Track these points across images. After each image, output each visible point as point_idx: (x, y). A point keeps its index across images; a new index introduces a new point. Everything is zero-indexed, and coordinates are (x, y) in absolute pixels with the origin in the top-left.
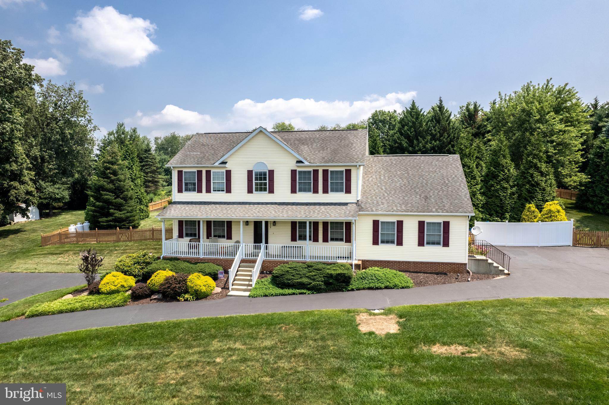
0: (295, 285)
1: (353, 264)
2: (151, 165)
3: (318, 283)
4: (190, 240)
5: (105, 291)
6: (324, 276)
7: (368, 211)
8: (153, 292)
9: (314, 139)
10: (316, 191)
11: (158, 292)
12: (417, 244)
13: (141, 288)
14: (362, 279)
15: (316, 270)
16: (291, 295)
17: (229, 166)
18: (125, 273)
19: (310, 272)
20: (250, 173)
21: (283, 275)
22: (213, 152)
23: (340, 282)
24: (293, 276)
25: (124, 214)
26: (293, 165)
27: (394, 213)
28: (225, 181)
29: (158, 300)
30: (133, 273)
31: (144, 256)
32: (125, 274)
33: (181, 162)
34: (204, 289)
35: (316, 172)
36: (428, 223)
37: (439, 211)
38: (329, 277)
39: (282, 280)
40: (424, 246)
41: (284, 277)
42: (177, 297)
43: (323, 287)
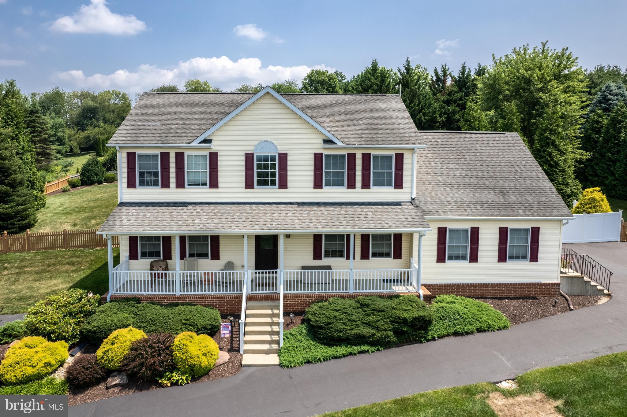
0: (350, 340)
1: (422, 295)
3: (384, 332)
4: (152, 263)
5: (14, 378)
6: (391, 321)
7: (433, 214)
8: (109, 373)
9: (331, 106)
10: (351, 185)
11: (119, 371)
12: (497, 259)
14: (441, 319)
15: (376, 311)
16: (347, 356)
17: (215, 147)
18: (49, 336)
19: (368, 315)
20: (249, 157)
21: (330, 324)
22: (181, 123)
23: (415, 330)
24: (344, 323)
25: (11, 207)
26: (317, 146)
27: (470, 217)
28: (208, 170)
29: (123, 387)
30: (64, 334)
31: (80, 299)
32: (50, 339)
33: (132, 139)
34: (205, 362)
35: (352, 157)
36: (512, 230)
37: (527, 213)
38: (401, 323)
39: (329, 333)
40: (506, 261)
41: (332, 328)
42: (158, 379)
43: (393, 339)
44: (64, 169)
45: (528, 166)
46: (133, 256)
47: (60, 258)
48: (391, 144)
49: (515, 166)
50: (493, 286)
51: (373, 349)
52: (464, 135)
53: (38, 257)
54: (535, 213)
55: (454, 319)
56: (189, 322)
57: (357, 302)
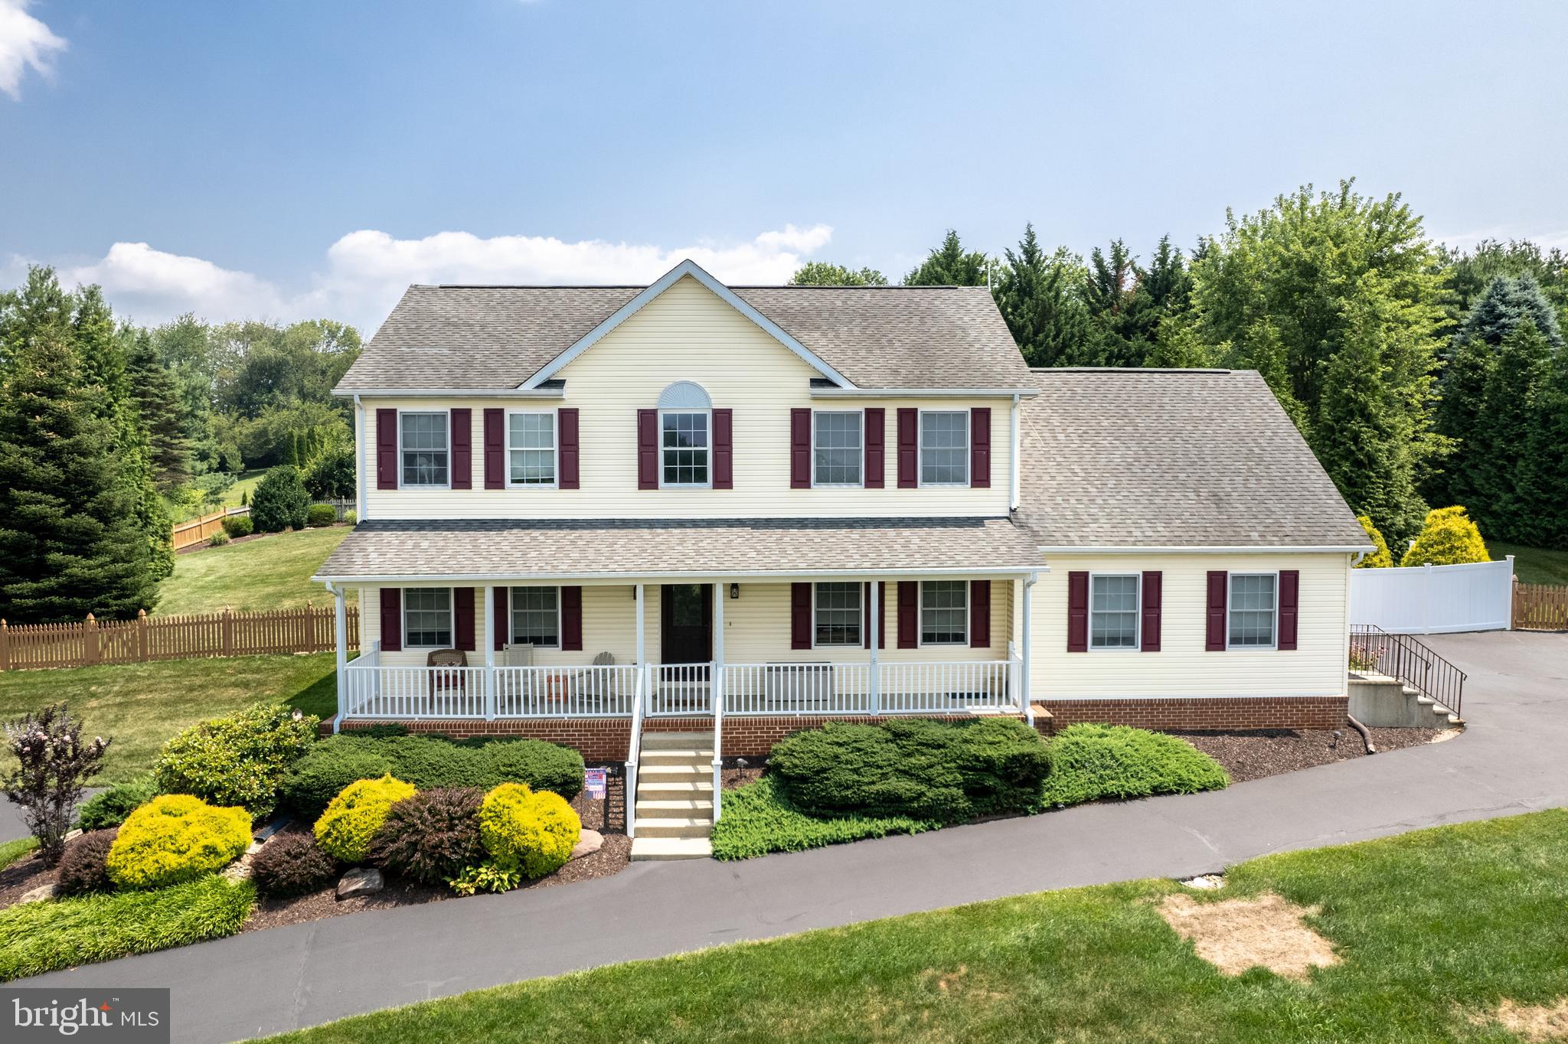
0: (869, 805)
1: (1031, 718)
2: (159, 407)
3: (943, 790)
4: (431, 655)
5: (139, 876)
6: (960, 767)
7: (1056, 543)
8: (342, 867)
9: (831, 312)
10: (875, 480)
11: (365, 864)
12: (1204, 643)
13: (296, 857)
14: (1072, 766)
15: (927, 745)
16: (861, 839)
17: (570, 397)
18: (209, 795)
19: (909, 755)
20: (646, 419)
21: (824, 770)
23: (1013, 785)
24: (856, 771)
25: (102, 566)
26: (799, 394)
27: (1140, 548)
28: (556, 447)
29: (371, 896)
30: (242, 793)
31: (275, 725)
32: (212, 801)
33: (388, 379)
34: (549, 844)
35: (875, 417)
36: (1235, 578)
37: (1270, 538)
38: (980, 770)
39: (822, 790)
40: (1224, 649)
41: (827, 779)
42: (448, 879)
43: (964, 804)
44: (211, 497)
45: (1277, 440)
46: (390, 641)
47: (215, 675)
48: (962, 386)
49: (1248, 440)
50: (1196, 704)
51: (920, 825)
52: (1134, 375)
53: (166, 673)
54: (1286, 539)
55: (1102, 765)
56: (514, 769)
57: (887, 729)
